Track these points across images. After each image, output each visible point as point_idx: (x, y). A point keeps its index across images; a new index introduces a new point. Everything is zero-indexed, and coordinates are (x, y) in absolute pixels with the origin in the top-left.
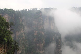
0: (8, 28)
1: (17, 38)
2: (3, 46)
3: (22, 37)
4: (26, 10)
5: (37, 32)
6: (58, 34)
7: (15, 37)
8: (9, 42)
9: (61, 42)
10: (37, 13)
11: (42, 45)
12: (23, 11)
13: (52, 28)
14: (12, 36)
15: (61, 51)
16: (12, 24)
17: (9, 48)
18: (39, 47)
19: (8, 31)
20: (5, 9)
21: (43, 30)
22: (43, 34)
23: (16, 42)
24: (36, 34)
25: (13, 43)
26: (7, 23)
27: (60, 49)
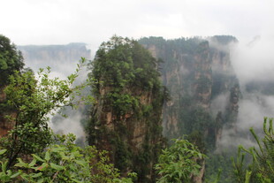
0: (155, 66)
1: (168, 83)
2: (147, 93)
3: (176, 81)
4: (183, 38)
5: (199, 74)
6: (233, 78)
7: (166, 80)
8: (156, 89)
9: (239, 92)
10: (201, 44)
11: (208, 95)
12: (178, 40)
13: (225, 68)
14: (161, 79)
15: (238, 107)
16: (160, 61)
17: (155, 97)
18: (201, 99)
19: (154, 71)
20: (151, 38)
21: (209, 71)
22: (209, 77)
23: (165, 89)
24: (198, 78)
25: (161, 90)
26: (153, 59)
27: (235, 103)
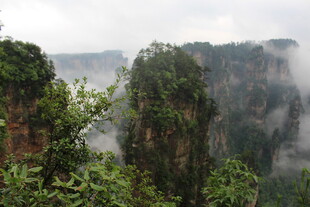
0: (201, 75)
1: (215, 95)
2: (191, 106)
3: (225, 92)
4: (233, 43)
5: (252, 84)
6: (293, 89)
7: (213, 92)
8: (202, 101)
9: (300, 105)
10: (254, 50)
11: (262, 108)
12: (227, 46)
13: (283, 77)
14: (207, 91)
15: (298, 123)
16: (207, 69)
17: (200, 111)
18: (255, 114)
19: (200, 81)
20: (196, 43)
21: (264, 81)
22: (264, 88)
23: (213, 102)
24: (250, 89)
25: (208, 103)
26: (199, 68)
27: (295, 118)
